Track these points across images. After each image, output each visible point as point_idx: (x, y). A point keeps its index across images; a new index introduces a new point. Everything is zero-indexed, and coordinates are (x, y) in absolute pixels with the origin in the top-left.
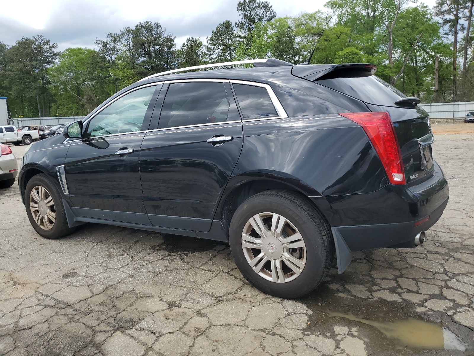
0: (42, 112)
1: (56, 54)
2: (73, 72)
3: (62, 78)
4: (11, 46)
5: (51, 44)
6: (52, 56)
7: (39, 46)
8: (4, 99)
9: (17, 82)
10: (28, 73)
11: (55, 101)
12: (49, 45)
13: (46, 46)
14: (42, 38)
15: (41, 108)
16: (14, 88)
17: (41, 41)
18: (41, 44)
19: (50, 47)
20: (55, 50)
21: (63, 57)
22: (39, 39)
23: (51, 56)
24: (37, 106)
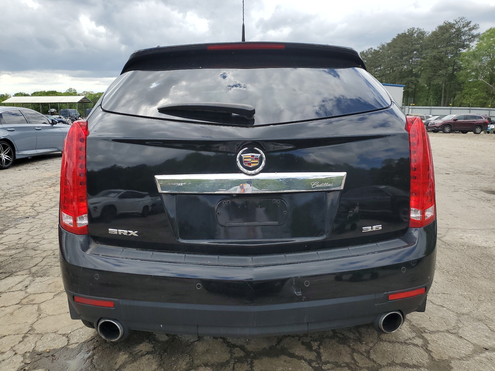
0: (444, 101)
1: (474, 37)
2: (490, 56)
3: (476, 63)
4: (430, 33)
5: (472, 25)
6: (471, 38)
7: (458, 30)
8: (402, 87)
9: (427, 69)
10: (441, 59)
11: (461, 90)
12: (470, 26)
13: (466, 29)
14: (463, 20)
15: (445, 97)
16: (423, 75)
17: (461, 23)
18: (461, 27)
19: (470, 30)
20: (475, 32)
21: (482, 39)
22: (459, 21)
23: (468, 39)
24: (441, 95)
